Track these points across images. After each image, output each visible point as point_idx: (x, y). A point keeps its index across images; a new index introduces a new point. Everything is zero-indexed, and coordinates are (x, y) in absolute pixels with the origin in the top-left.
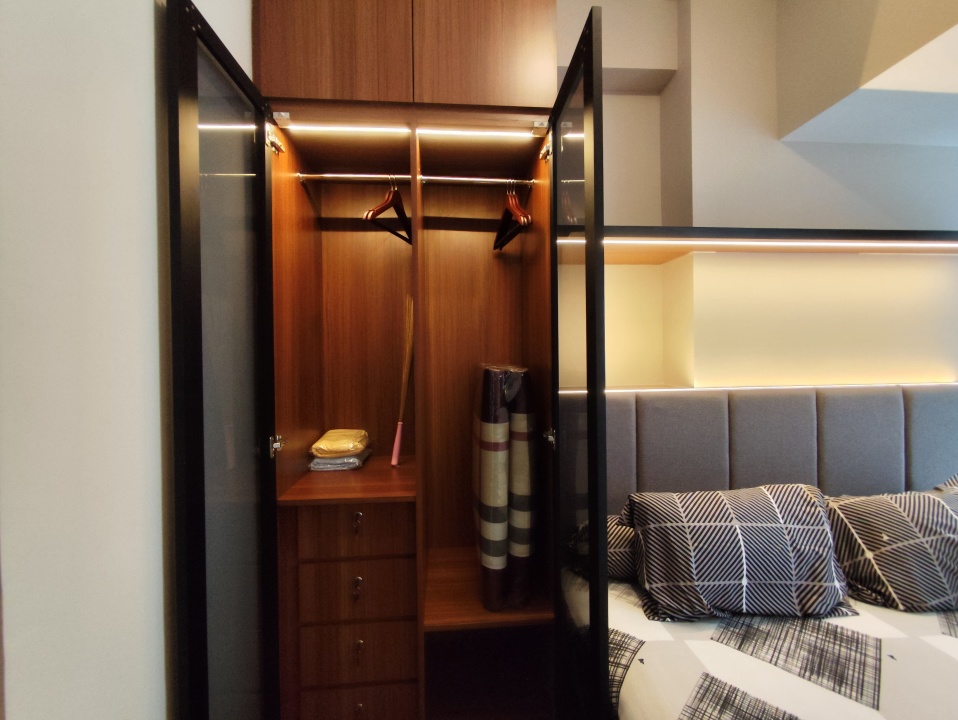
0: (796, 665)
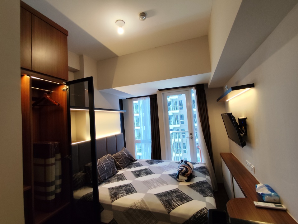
0: (117, 181)
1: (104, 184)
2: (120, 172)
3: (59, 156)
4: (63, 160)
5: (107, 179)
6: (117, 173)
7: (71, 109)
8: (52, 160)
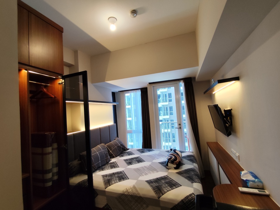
1: (98, 171)
2: (113, 160)
3: (55, 145)
4: (59, 149)
5: (101, 166)
6: (110, 161)
7: (66, 101)
8: (49, 149)
